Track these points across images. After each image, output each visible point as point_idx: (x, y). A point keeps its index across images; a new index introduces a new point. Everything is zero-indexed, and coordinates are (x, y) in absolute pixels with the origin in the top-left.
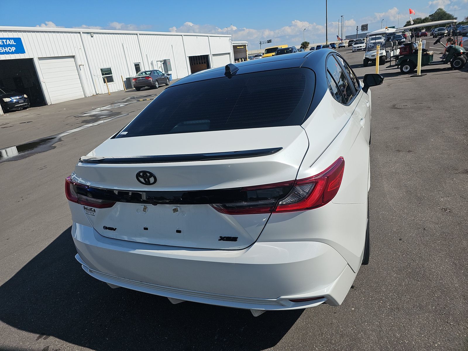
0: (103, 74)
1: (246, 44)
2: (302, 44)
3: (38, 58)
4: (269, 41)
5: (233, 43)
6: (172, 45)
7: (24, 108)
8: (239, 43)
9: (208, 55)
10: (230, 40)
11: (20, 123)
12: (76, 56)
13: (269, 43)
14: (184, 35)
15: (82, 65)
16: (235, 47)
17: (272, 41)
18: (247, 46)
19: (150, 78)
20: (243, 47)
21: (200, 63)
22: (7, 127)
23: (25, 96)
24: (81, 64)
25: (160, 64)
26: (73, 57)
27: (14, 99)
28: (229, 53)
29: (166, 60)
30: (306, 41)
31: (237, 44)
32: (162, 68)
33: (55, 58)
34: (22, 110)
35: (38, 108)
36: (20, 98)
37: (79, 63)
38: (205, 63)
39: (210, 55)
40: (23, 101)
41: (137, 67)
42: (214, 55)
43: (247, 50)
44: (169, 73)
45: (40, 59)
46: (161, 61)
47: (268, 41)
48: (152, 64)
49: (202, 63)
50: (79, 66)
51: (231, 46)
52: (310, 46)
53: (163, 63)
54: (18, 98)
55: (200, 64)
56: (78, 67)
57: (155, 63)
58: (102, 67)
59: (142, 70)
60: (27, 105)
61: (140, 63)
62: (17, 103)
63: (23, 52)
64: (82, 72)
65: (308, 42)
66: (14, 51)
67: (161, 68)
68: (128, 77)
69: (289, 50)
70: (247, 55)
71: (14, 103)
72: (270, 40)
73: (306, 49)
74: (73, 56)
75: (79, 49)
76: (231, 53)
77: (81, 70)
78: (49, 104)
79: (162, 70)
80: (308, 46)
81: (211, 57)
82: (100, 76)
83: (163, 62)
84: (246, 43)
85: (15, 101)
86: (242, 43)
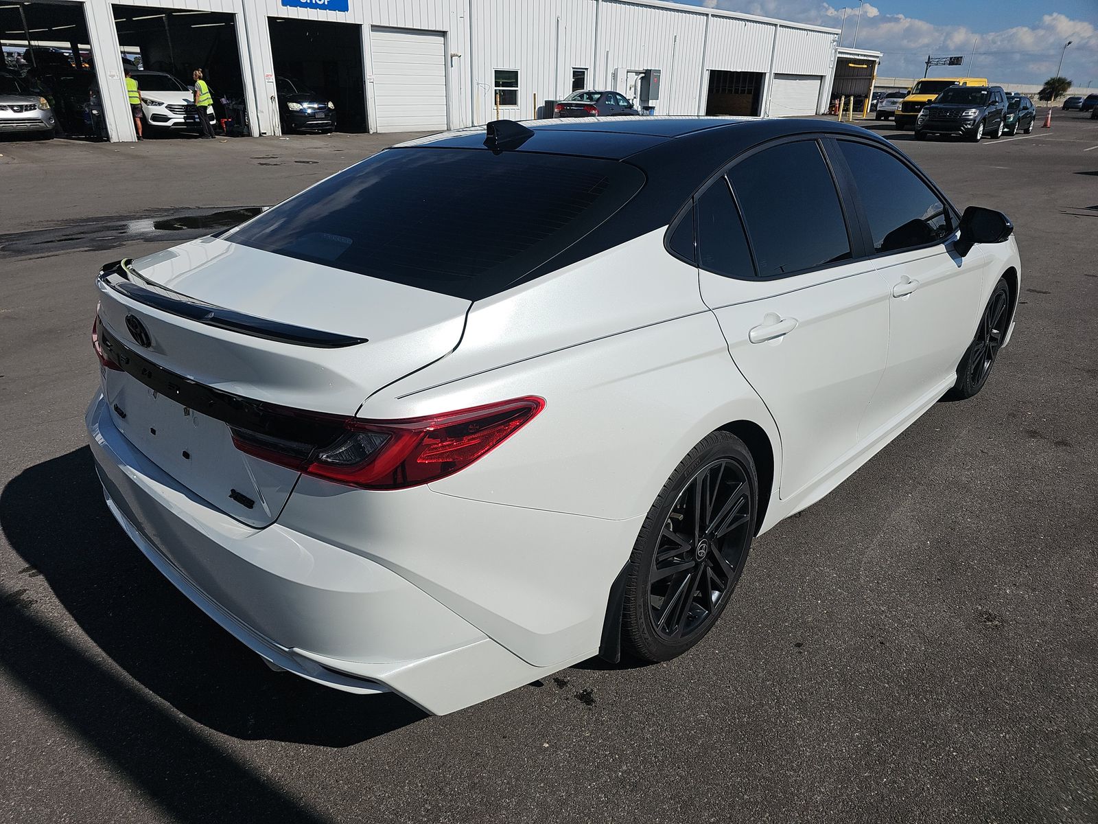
0: (497, 84)
1: (877, 60)
2: (1046, 84)
3: (372, 26)
4: (955, 61)
5: (839, 52)
6: (675, 36)
7: (324, 130)
8: (858, 55)
9: (762, 73)
10: (835, 43)
11: (296, 162)
12: (449, 33)
13: (953, 64)
14: (713, 16)
15: (457, 56)
16: (842, 64)
17: (964, 61)
18: (876, 66)
19: (595, 109)
20: (866, 66)
21: (736, 92)
22: (269, 165)
23: (331, 105)
24: (456, 53)
25: (635, 79)
26: (443, 34)
27: (308, 107)
28: (821, 78)
29: (650, 70)
30: (1062, 75)
31: (852, 57)
32: (635, 89)
33: (406, 31)
34: (320, 134)
35: (349, 135)
36: (319, 108)
37: (452, 51)
38: (749, 92)
39: (767, 75)
40: (323, 116)
41: (579, 78)
42: (778, 76)
43: (875, 74)
44: (650, 105)
45: (375, 28)
46: (638, 73)
47: (951, 58)
48: (615, 76)
49: (743, 92)
50: (452, 58)
51: (833, 59)
52: (1071, 92)
53: (642, 77)
54: (316, 106)
55: (738, 93)
56: (449, 59)
57: (622, 75)
58: (501, 68)
59: (589, 87)
60: (330, 125)
61: (587, 69)
62: (312, 116)
63: (344, 8)
64: (453, 72)
65: (1068, 80)
66: (326, 3)
67: (633, 89)
68: (552, 99)
69: (979, 95)
70: (872, 88)
71: (306, 117)
72: (958, 58)
73: (1056, 97)
74: (444, 32)
75: (459, 18)
76: (827, 78)
77: (452, 66)
78: (371, 132)
79: (635, 94)
80: (1065, 90)
81: (769, 80)
82: (490, 87)
83: (643, 75)
84: (878, 57)
85: (309, 111)
86: (865, 55)
